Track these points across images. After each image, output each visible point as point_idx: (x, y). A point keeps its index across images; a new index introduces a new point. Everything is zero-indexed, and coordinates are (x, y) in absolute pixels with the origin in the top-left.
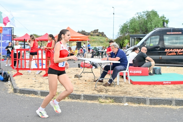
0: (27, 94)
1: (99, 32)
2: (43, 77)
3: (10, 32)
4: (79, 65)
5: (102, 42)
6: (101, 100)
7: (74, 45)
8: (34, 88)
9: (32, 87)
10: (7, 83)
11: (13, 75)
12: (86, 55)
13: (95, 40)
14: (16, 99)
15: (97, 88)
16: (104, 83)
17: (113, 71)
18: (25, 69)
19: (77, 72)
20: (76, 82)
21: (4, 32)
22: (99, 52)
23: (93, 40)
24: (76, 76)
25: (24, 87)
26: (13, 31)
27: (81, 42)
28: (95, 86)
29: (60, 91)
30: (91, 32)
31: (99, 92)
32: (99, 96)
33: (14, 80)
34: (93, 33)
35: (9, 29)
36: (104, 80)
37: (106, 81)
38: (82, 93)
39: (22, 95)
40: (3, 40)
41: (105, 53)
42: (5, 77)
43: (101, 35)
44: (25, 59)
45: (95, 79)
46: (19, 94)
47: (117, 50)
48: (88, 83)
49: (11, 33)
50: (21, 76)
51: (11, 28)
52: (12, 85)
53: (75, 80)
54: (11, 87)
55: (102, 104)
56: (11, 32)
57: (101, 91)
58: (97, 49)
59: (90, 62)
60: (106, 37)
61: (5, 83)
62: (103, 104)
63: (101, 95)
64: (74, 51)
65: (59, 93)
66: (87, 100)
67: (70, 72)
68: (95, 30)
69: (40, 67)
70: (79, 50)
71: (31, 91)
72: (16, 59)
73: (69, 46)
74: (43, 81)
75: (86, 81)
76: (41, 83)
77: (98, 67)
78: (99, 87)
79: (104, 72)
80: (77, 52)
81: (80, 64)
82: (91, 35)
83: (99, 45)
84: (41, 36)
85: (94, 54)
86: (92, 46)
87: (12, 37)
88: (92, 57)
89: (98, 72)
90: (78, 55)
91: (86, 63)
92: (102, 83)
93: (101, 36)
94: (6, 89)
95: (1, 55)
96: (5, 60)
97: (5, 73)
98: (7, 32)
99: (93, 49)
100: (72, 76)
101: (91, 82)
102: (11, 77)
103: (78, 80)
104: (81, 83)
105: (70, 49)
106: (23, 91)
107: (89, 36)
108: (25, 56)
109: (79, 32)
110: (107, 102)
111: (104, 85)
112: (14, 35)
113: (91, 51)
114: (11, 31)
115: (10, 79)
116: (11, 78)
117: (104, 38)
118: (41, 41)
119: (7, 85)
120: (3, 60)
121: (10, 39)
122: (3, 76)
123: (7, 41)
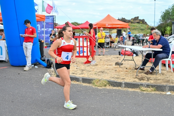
1: (140, 20)
2: (84, 65)
3: (52, 20)
4: (119, 52)
5: (142, 30)
6: (143, 88)
7: (114, 33)
8: (76, 75)
9: (74, 73)
10: (50, 69)
12: (127, 43)
13: (136, 27)
15: (138, 76)
16: (146, 71)
17: (155, 59)
19: (118, 60)
20: (117, 70)
21: (47, 21)
22: (139, 39)
23: (133, 27)
24: (117, 64)
26: (55, 19)
27: (121, 30)
28: (136, 74)
29: (101, 78)
30: (132, 19)
31: (140, 80)
32: (140, 84)
34: (134, 20)
35: (51, 17)
36: (146, 68)
37: (148, 69)
38: (123, 80)
40: (46, 28)
41: (146, 41)
42: (48, 64)
43: (141, 22)
45: (136, 67)
47: (159, 37)
48: (129, 71)
49: (53, 21)
51: (53, 17)
52: (55, 71)
53: (115, 68)
54: (54, 74)
55: (143, 92)
57: (143, 79)
58: (137, 36)
59: (131, 49)
60: (147, 24)
61: (48, 70)
62: (145, 92)
63: (142, 83)
64: (114, 39)
65: (100, 80)
66: (128, 88)
67: (111, 59)
68: (135, 18)
69: (81, 55)
70: (119, 37)
71: (73, 78)
73: (109, 34)
74: (84, 68)
75: (126, 69)
76: (83, 70)
77: (139, 55)
78: (140, 75)
79: (145, 60)
80: (118, 39)
81: (121, 52)
82: (132, 23)
83: (140, 33)
84: (82, 24)
85: (135, 41)
86: (133, 33)
88: (133, 45)
89: (139, 60)
90: (118, 42)
91: (127, 51)
92: (143, 71)
93: (141, 24)
95: (44, 42)
96: (47, 47)
97: (48, 60)
98: (49, 21)
99: (133, 36)
100: (113, 63)
101: (132, 70)
102: (54, 63)
103: (119, 68)
104: (122, 71)
105: (110, 36)
107: (129, 23)
109: (119, 20)
110: (149, 90)
111: (145, 73)
112: (56, 23)
113: (131, 38)
114: (53, 19)
115: (53, 66)
117: (144, 25)
118: (82, 29)
119: (50, 72)
120: (45, 47)
121: (52, 27)
122: (46, 62)
123: (50, 29)
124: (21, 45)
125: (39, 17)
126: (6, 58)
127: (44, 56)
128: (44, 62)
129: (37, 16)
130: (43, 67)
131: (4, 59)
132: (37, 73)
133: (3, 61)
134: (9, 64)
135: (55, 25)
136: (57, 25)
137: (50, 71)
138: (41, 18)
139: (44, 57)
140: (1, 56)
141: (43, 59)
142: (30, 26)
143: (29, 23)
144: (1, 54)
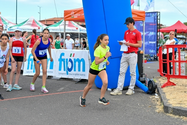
0: (184, 116)
3: (155, 19)
10: (154, 96)
11: (162, 85)
14: (168, 122)
18: (180, 77)
25: (179, 105)
26: (159, 18)
33: (164, 93)
35: (153, 15)
39: (177, 117)
40: (146, 31)
42: (150, 88)
44: (180, 62)
46: (171, 115)
49: (156, 20)
50: (173, 87)
51: (156, 14)
52: (162, 100)
54: (160, 104)
61: (151, 97)
72: (166, 61)
87: (158, 27)
94: (153, 107)
95: (144, 54)
96: (147, 61)
97: (150, 82)
98: (150, 20)
102: (159, 87)
106: (178, 112)
108: (179, 57)
114: (156, 18)
115: (158, 91)
116: (159, 89)
119: (154, 100)
120: (145, 62)
121: (155, 30)
122: (147, 85)
123: (151, 33)
125: (136, 14)
127: (144, 75)
128: (143, 84)
129: (133, 14)
130: (143, 92)
132: (134, 101)
134: (94, 86)
135: (158, 26)
136: (162, 27)
138: (138, 16)
139: (144, 77)
141: (142, 79)
142: (133, 28)
143: (133, 23)
144: (84, 70)
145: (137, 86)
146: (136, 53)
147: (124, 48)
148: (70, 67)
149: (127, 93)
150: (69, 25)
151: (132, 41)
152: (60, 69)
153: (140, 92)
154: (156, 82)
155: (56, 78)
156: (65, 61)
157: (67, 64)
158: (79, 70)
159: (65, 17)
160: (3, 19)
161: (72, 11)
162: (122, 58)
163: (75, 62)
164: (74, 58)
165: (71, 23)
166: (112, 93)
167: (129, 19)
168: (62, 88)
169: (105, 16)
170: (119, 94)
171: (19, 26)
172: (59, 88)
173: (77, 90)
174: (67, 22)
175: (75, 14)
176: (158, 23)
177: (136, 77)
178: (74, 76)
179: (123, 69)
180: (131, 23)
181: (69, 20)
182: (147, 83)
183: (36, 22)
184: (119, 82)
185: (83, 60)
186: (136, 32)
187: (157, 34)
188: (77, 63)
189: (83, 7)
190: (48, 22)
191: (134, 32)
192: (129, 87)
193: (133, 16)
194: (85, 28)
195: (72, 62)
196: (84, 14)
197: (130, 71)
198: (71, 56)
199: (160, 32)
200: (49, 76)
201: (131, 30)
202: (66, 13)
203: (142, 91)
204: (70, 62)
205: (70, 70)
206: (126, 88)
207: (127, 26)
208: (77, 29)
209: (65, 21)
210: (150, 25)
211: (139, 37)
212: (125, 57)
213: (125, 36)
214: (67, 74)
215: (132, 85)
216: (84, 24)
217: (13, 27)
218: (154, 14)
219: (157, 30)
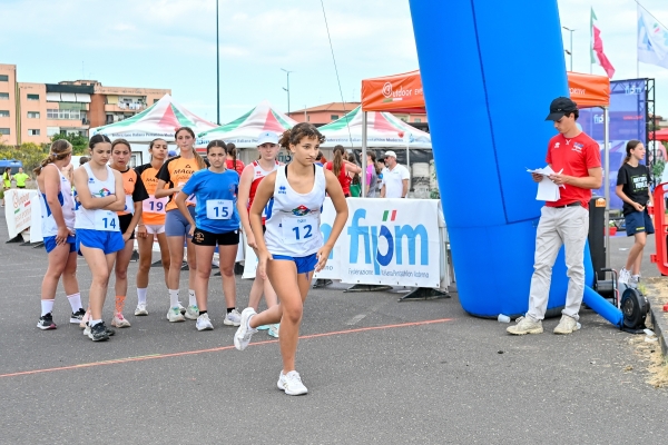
3: (639, 101)
10: (641, 337)
21: (615, 104)
26: (650, 97)
35: (634, 87)
40: (611, 140)
42: (630, 311)
49: (642, 105)
51: (642, 84)
52: (664, 348)
54: (660, 360)
56: (644, 100)
61: (632, 339)
87: (650, 126)
94: (639, 369)
95: (607, 208)
96: (618, 230)
97: (629, 293)
98: (625, 104)
102: (657, 309)
112: (657, 114)
114: (642, 98)
115: (653, 321)
116: (656, 315)
119: (642, 350)
120: (612, 234)
121: (639, 134)
122: (619, 304)
124: (504, 220)
125: (582, 88)
126: (442, 281)
127: (608, 274)
128: (608, 302)
129: (573, 85)
130: (605, 326)
131: (433, 283)
132: (579, 351)
133: (431, 289)
134: (458, 307)
135: (650, 123)
136: (661, 124)
137: (640, 346)
138: (589, 91)
139: (608, 279)
140: (424, 266)
141: (603, 285)
142: (574, 129)
143: (572, 115)
144: (425, 261)
145: (588, 308)
146: (584, 206)
147: (548, 192)
148: (384, 253)
149: (558, 329)
150: (377, 126)
151: (572, 168)
152: (353, 259)
153: (597, 324)
154: (646, 292)
155: (339, 286)
156: (370, 232)
157: (375, 242)
158: (412, 261)
159: (366, 99)
160: (177, 112)
161: (384, 81)
162: (541, 220)
163: (399, 236)
164: (396, 223)
165: (382, 118)
166: (511, 329)
167: (562, 104)
168: (360, 317)
169: (486, 95)
170: (533, 331)
171: (226, 129)
172: (351, 315)
173: (407, 322)
174: (372, 116)
175: (394, 89)
176: (651, 113)
177: (583, 279)
178: (398, 278)
179: (544, 256)
180: (568, 116)
181: (378, 110)
182: (620, 298)
183: (278, 117)
184: (534, 294)
185: (421, 230)
186: (585, 141)
187: (647, 147)
188: (405, 240)
189: (418, 68)
190: (312, 116)
191: (579, 142)
192: (564, 311)
193: (572, 94)
194: (427, 131)
195: (389, 236)
196: (421, 90)
197: (567, 260)
198: (385, 219)
199: (654, 140)
200: (319, 280)
201: (568, 136)
202: (369, 87)
203: (603, 320)
204: (383, 237)
205: (384, 260)
206: (553, 314)
207: (556, 125)
208: (401, 135)
209: (366, 111)
210: (625, 118)
211: (592, 157)
212: (551, 217)
213: (550, 153)
214: (377, 272)
215: (573, 305)
216: (424, 120)
217: (209, 134)
218: (637, 86)
219: (647, 135)
